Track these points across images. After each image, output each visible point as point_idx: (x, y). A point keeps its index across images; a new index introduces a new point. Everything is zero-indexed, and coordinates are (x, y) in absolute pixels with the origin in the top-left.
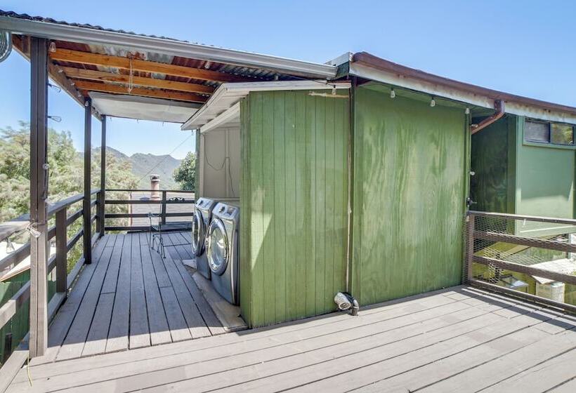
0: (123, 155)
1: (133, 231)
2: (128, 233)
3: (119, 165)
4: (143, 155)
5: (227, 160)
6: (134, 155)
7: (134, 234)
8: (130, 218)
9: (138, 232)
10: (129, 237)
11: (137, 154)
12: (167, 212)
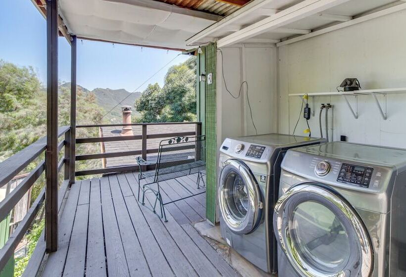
0: (85, 90)
1: (109, 173)
2: (104, 176)
3: (85, 98)
4: (102, 89)
5: (245, 84)
6: (95, 90)
7: (110, 178)
8: (103, 159)
9: (115, 174)
10: (105, 182)
11: (97, 88)
12: (148, 148)
